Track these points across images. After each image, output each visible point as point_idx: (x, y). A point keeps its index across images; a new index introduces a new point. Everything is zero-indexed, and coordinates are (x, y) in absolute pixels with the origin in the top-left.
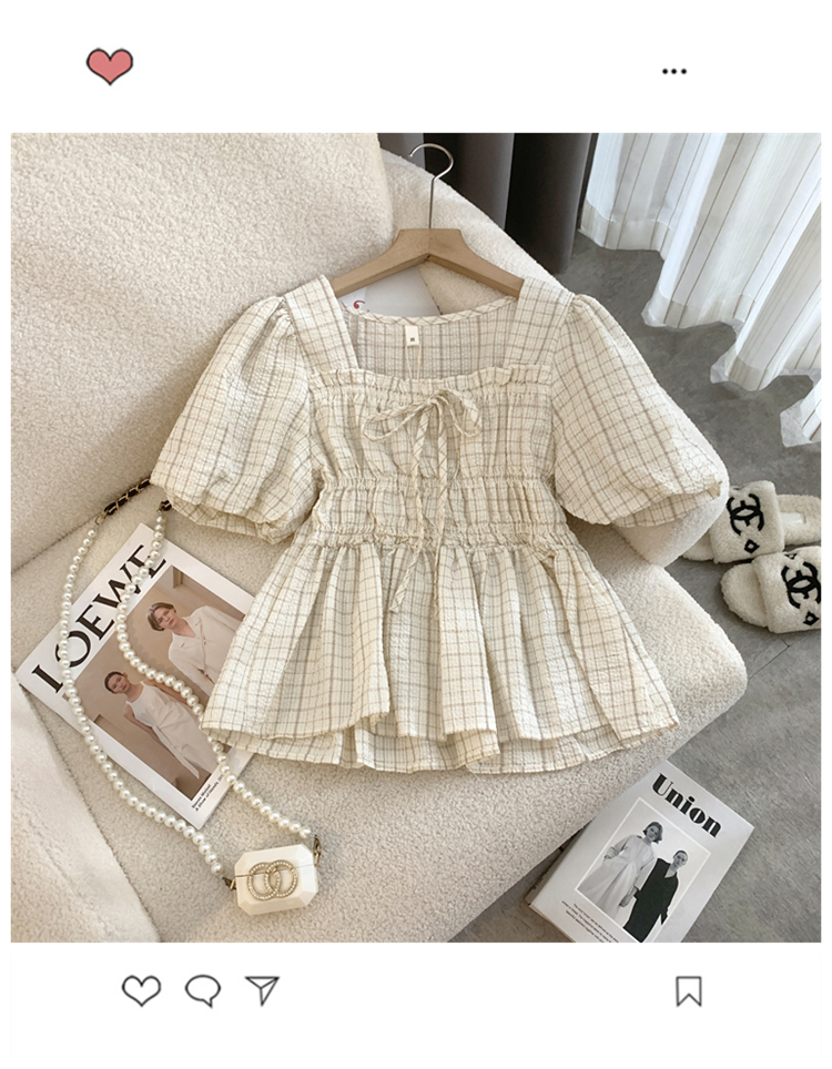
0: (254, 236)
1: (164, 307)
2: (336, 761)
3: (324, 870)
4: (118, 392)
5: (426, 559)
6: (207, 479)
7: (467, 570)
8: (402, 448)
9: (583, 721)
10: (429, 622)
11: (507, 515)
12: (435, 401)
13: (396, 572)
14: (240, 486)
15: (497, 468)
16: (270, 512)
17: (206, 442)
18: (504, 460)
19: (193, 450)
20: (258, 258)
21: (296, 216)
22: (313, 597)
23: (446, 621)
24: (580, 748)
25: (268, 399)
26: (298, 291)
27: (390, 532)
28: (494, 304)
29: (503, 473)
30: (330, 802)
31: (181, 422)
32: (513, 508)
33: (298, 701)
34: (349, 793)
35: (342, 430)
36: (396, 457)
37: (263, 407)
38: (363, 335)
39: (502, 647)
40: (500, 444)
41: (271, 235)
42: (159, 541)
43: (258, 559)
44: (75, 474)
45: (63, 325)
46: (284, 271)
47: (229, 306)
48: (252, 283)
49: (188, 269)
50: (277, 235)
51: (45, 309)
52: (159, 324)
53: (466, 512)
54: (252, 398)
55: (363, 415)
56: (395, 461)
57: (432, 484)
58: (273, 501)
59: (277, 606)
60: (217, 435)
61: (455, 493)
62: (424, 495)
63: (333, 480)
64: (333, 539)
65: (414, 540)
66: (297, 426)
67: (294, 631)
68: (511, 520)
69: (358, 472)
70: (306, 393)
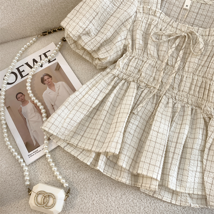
2: (89, 164)
3: (67, 202)
6: (82, 30)
7: (171, 109)
8: (164, 49)
9: (195, 190)
10: (147, 123)
11: (197, 93)
12: (186, 34)
13: (141, 98)
14: (94, 39)
15: (201, 72)
16: (101, 55)
17: (88, 15)
18: (205, 70)
19: (81, 16)
22: (105, 95)
23: (155, 126)
24: (189, 200)
25: (119, 9)
27: (145, 81)
29: (202, 75)
30: (80, 177)
32: (200, 91)
33: (83, 132)
34: (89, 177)
35: (142, 33)
36: (160, 52)
39: (174, 146)
40: (207, 63)
42: (56, 51)
43: (90, 72)
44: (35, 12)
53: (179, 86)
54: (112, 6)
55: (154, 30)
56: (159, 54)
57: (170, 69)
58: (104, 51)
59: (90, 92)
60: (93, 14)
61: (178, 76)
62: (165, 71)
63: (131, 51)
64: (121, 75)
65: (153, 88)
66: (125, 25)
67: (92, 105)
68: (198, 96)
69: (142, 52)
70: (134, 12)
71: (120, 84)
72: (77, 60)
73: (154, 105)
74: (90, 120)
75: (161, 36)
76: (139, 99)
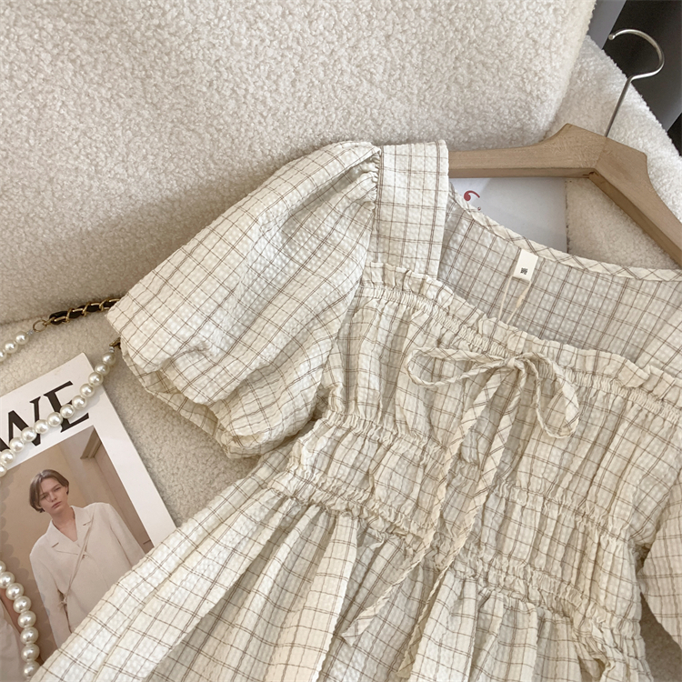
1: (217, 97)
4: (113, 184)
5: (420, 578)
6: (177, 345)
7: (471, 622)
10: (388, 674)
11: (556, 567)
12: (521, 366)
13: (372, 578)
14: (218, 369)
17: (198, 298)
18: (584, 490)
19: (175, 301)
20: (371, 82)
21: (447, 48)
22: (246, 563)
25: (304, 271)
26: (404, 148)
27: (386, 514)
28: (658, 272)
29: (575, 505)
31: (177, 256)
35: (379, 349)
36: (435, 415)
37: (293, 278)
38: (460, 238)
40: (588, 465)
41: (403, 60)
42: (91, 388)
43: (201, 466)
44: (23, 263)
45: (63, 62)
46: (396, 115)
47: (305, 130)
48: (349, 113)
49: (271, 58)
50: (410, 62)
51: (41, 29)
52: (201, 116)
53: (500, 534)
54: (284, 261)
55: (416, 341)
56: (432, 420)
57: (468, 473)
58: (251, 405)
59: (191, 562)
60: (216, 294)
61: (496, 499)
62: (454, 481)
63: (340, 409)
64: (307, 491)
65: (415, 539)
66: (324, 319)
67: (199, 606)
68: (559, 575)
69: (377, 413)
70: (354, 282)
71: (303, 524)
72: (162, 421)
73: (415, 605)
74: (190, 659)
75: (438, 362)
76: (364, 578)
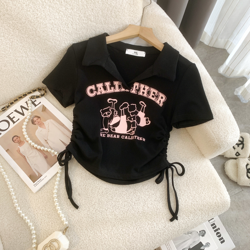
0: (91, 14)
1: (54, 32)
20: (91, 21)
21: (108, 9)
45: (15, 30)
46: (99, 28)
47: (77, 36)
48: (88, 30)
49: (65, 20)
50: (99, 14)
51: (9, 23)
52: (51, 37)
